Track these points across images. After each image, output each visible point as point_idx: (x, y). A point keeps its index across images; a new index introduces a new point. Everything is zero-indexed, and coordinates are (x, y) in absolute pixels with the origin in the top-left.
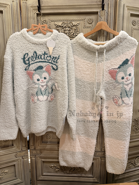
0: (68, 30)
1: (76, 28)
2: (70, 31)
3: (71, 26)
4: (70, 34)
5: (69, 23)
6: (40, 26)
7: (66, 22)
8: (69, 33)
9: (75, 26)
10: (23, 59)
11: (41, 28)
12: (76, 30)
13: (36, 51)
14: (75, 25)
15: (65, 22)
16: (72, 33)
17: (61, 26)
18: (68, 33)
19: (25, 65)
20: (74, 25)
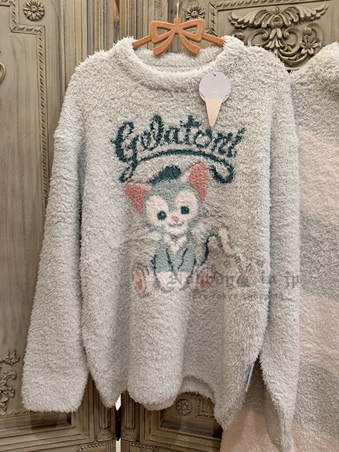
0: (279, 39)
1: (310, 29)
2: (286, 42)
3: (292, 21)
4: (287, 51)
5: (285, 12)
6: (178, 24)
7: (273, 9)
8: (283, 48)
9: (306, 19)
10: (115, 142)
11: (181, 32)
12: (311, 37)
13: (162, 114)
14: (309, 15)
15: (268, 9)
16: (293, 47)
17: (253, 26)
18: (278, 49)
19: (120, 163)
20: (302, 16)
